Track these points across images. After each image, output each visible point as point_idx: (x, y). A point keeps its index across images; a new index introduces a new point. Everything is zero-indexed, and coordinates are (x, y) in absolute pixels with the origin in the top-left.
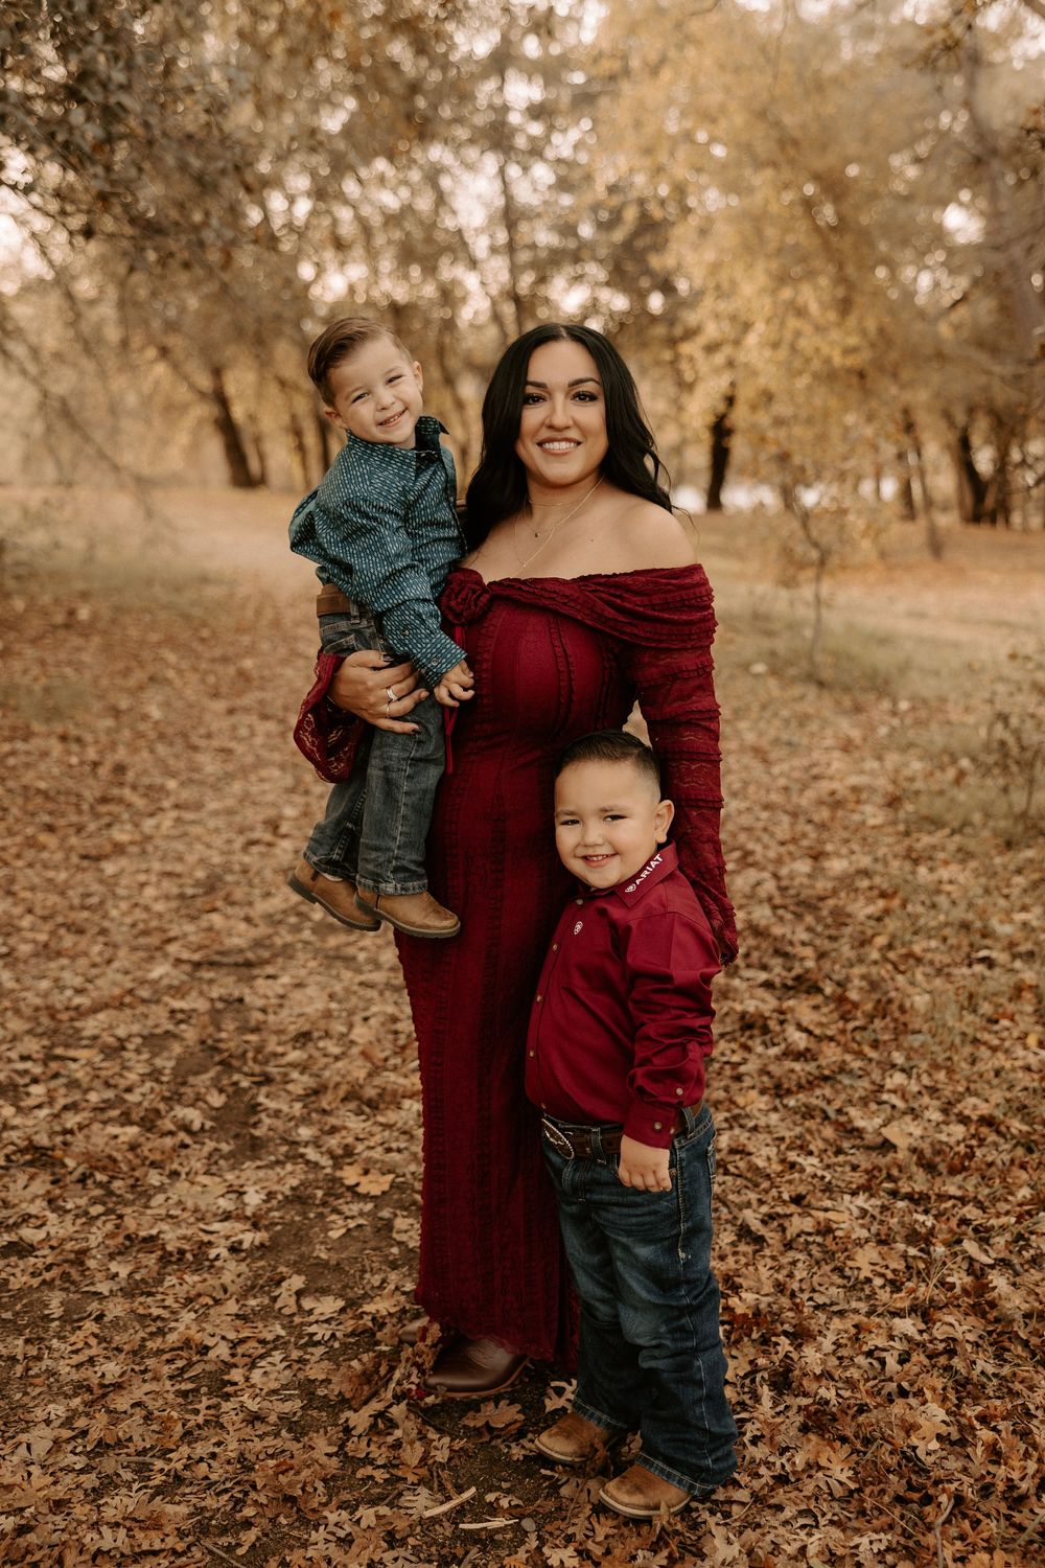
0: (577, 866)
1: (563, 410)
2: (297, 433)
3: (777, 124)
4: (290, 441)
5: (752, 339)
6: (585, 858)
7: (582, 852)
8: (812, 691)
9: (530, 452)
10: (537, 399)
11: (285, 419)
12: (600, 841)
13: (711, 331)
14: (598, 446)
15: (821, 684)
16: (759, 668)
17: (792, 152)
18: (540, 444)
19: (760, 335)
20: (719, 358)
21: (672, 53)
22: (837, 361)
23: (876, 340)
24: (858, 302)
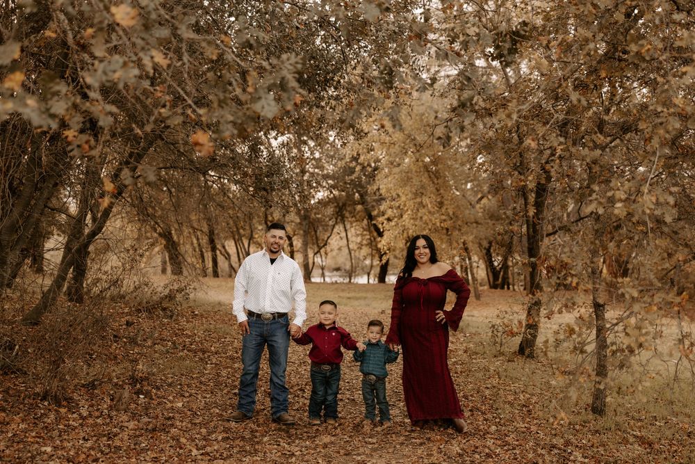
1: (422, 250)
9: (417, 258)
10: (417, 249)
14: (429, 256)
18: (419, 256)
22: (438, 224)
23: (452, 216)
24: (446, 202)
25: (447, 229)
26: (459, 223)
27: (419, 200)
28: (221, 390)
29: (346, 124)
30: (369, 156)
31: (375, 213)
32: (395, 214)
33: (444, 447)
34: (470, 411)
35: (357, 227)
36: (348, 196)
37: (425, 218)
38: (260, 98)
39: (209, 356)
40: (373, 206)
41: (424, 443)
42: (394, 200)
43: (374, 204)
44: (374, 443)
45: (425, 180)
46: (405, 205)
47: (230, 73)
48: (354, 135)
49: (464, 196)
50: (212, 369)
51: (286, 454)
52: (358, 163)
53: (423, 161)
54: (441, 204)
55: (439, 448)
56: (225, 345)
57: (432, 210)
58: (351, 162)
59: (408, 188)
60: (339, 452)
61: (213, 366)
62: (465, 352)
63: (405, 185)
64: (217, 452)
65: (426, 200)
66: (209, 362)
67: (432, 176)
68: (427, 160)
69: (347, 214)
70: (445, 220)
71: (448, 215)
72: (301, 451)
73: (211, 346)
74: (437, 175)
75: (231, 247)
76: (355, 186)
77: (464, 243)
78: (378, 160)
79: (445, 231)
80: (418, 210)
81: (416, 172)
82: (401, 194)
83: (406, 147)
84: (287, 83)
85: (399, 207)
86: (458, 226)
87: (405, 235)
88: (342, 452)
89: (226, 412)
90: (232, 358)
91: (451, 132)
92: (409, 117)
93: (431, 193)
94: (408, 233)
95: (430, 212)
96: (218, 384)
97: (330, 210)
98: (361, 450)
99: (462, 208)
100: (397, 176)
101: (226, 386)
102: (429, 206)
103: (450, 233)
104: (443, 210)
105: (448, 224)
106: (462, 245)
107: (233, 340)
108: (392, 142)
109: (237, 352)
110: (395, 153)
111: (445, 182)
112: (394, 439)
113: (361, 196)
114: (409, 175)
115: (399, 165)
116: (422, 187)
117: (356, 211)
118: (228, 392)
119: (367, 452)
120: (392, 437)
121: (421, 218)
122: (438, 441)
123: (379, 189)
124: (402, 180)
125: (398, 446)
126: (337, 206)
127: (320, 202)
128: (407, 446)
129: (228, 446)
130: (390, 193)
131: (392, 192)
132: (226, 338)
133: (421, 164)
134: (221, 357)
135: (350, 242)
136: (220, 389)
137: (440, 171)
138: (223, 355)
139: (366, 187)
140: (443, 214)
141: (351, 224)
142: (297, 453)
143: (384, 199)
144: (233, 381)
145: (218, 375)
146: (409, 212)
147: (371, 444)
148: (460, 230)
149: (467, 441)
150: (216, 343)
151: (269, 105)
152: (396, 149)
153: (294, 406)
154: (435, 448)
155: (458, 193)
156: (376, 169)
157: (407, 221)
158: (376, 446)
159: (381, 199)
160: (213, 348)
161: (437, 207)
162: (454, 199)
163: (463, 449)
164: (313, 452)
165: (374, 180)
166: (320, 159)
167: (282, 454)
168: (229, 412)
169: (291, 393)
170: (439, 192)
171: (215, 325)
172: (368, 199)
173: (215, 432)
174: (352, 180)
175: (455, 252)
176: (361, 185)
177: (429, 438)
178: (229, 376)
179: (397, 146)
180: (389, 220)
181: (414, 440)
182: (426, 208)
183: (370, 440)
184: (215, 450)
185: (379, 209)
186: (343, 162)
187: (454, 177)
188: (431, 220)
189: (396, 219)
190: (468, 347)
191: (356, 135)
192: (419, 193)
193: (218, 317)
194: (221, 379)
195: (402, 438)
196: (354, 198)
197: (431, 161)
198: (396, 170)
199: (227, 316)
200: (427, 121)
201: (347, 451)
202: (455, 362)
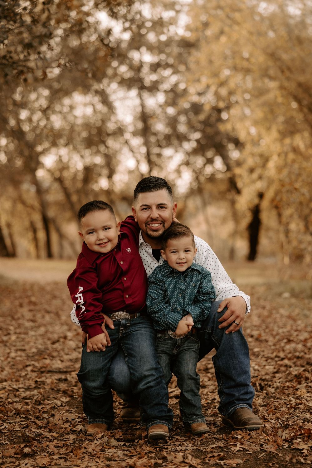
0: (96, 248)
2: (35, 231)
3: (279, 59)
4: (30, 235)
5: (271, 165)
6: (99, 245)
7: (98, 242)
11: (27, 223)
12: (104, 238)
13: (250, 162)
17: (287, 73)
19: (275, 162)
20: (255, 175)
21: (227, 29)
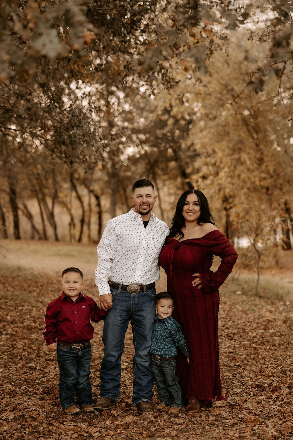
1: (191, 207)
8: (257, 299)
9: (185, 214)
10: (187, 204)
14: (199, 214)
15: (260, 297)
16: (239, 293)
18: (187, 213)
22: (257, 183)
23: (273, 174)
24: (266, 159)
25: (267, 189)
26: (281, 181)
27: (236, 156)
28: (16, 363)
29: (145, 66)
30: (182, 109)
31: (189, 170)
32: (210, 171)
33: (258, 429)
34: (289, 387)
35: (171, 186)
36: (160, 152)
37: (243, 176)
38: (41, 34)
39: (4, 326)
40: (187, 163)
41: (237, 424)
42: (210, 156)
43: (188, 160)
44: (181, 424)
45: (244, 135)
46: (221, 162)
47: (10, 6)
48: (164, 84)
49: (286, 152)
50: (7, 339)
51: (83, 436)
52: (170, 116)
53: (241, 114)
54: (261, 161)
55: (253, 430)
56: (22, 314)
57: (251, 167)
58: (163, 114)
59: (224, 143)
60: (141, 434)
61: (9, 336)
62: (285, 322)
63: (222, 140)
64: (7, 434)
65: (244, 156)
66: (4, 333)
67: (252, 130)
68: (246, 113)
69: (159, 172)
70: (265, 179)
71: (268, 173)
72: (100, 432)
73: (7, 315)
74: (257, 129)
75: (34, 207)
76: (168, 141)
77: (286, 203)
78: (192, 113)
79: (264, 191)
80: (235, 167)
81: (234, 125)
82: (217, 150)
83: (223, 98)
84: (73, 16)
85: (215, 164)
86: (279, 185)
87: (222, 194)
88: (145, 433)
89: (20, 388)
90: (30, 329)
91: (264, 75)
92: (226, 66)
93: (251, 148)
94: (224, 192)
95: (248, 170)
96: (12, 357)
97: (141, 168)
98: (167, 431)
99: (284, 165)
100: (212, 130)
101: (21, 359)
102: (248, 163)
103: (270, 192)
104: (263, 167)
105: (268, 182)
106: (283, 206)
107: (31, 308)
108: (208, 92)
109: (35, 322)
110: (210, 105)
111: (265, 136)
112: (203, 419)
113: (175, 151)
114: (227, 128)
115: (215, 118)
116: (241, 142)
117: (169, 169)
118: (23, 365)
119: (172, 434)
120: (200, 417)
121: (239, 176)
122: (252, 421)
123: (193, 144)
124: (219, 134)
125: (207, 427)
126: (149, 163)
127: (130, 159)
128: (217, 427)
129: (20, 426)
130: (206, 149)
131: (207, 147)
132: (23, 306)
133: (239, 117)
134: (17, 327)
135: (162, 202)
136: (14, 362)
137: (260, 125)
138: (20, 325)
139: (179, 142)
140: (262, 172)
141: (164, 182)
142: (95, 435)
143: (198, 155)
144: (30, 353)
145: (13, 347)
146: (226, 169)
147: (177, 424)
148: (281, 189)
149: (284, 422)
150: (12, 311)
151: (51, 42)
152: (212, 101)
153: (95, 381)
154: (248, 429)
155: (279, 149)
156: (190, 122)
157: (224, 179)
158: (183, 426)
159: (196, 155)
160: (9, 317)
161: (257, 164)
162: (275, 155)
163: (279, 431)
164: (113, 433)
165: (188, 134)
166: (130, 112)
167: (79, 435)
168: (23, 388)
169: (93, 368)
170: (259, 148)
171: (13, 292)
172: (182, 155)
173: (6, 410)
174: (164, 135)
175: (274, 213)
176: (174, 140)
177: (242, 418)
178: (26, 348)
179: (213, 97)
180: (204, 178)
181: (225, 421)
182: (244, 165)
183: (177, 420)
184: (4, 431)
185: (193, 166)
186: (155, 114)
187: (275, 131)
188: (249, 178)
189: (211, 177)
190: (288, 316)
191: (166, 83)
192: (237, 149)
193: (17, 283)
194: (16, 351)
195: (212, 418)
196: (166, 154)
197: (251, 114)
198: (211, 124)
199: (26, 282)
200: (246, 70)
201: (151, 432)
202: (273, 333)
